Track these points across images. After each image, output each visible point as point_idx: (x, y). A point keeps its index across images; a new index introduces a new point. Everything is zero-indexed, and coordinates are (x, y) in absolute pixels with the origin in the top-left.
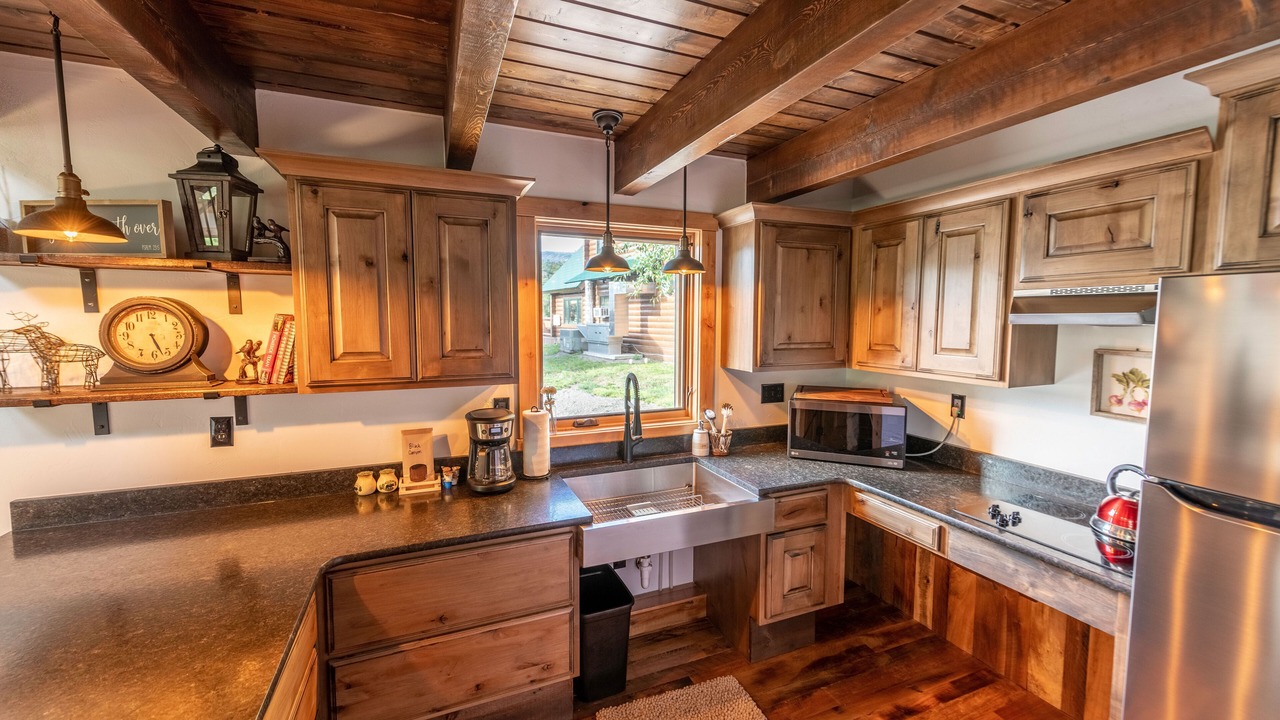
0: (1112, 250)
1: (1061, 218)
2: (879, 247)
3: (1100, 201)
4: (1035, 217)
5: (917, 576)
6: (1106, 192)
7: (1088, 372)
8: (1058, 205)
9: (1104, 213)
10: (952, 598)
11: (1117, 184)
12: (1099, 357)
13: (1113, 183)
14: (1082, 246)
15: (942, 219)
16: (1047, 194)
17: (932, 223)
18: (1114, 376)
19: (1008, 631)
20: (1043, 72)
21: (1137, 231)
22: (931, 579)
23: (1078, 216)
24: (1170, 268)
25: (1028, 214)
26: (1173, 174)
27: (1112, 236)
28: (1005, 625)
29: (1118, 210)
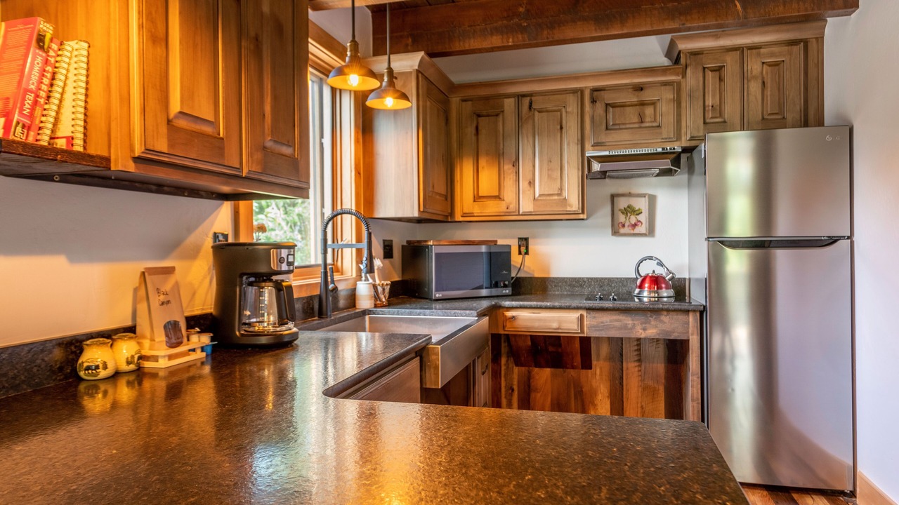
0: (640, 127)
1: (614, 106)
2: (479, 116)
3: (634, 99)
4: (598, 104)
5: (503, 390)
6: (637, 93)
7: (608, 209)
8: (610, 97)
9: (636, 105)
10: (533, 395)
11: (642, 89)
12: (613, 197)
13: (639, 88)
14: (625, 124)
15: (533, 98)
16: (604, 90)
17: (526, 101)
18: (620, 210)
19: (575, 399)
20: (650, 10)
21: (653, 116)
22: (515, 388)
23: (623, 106)
24: (670, 138)
25: (593, 101)
26: (667, 87)
27: (642, 119)
28: (573, 396)
29: (642, 104)
